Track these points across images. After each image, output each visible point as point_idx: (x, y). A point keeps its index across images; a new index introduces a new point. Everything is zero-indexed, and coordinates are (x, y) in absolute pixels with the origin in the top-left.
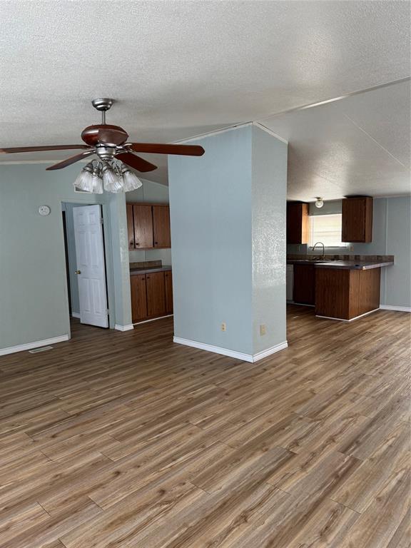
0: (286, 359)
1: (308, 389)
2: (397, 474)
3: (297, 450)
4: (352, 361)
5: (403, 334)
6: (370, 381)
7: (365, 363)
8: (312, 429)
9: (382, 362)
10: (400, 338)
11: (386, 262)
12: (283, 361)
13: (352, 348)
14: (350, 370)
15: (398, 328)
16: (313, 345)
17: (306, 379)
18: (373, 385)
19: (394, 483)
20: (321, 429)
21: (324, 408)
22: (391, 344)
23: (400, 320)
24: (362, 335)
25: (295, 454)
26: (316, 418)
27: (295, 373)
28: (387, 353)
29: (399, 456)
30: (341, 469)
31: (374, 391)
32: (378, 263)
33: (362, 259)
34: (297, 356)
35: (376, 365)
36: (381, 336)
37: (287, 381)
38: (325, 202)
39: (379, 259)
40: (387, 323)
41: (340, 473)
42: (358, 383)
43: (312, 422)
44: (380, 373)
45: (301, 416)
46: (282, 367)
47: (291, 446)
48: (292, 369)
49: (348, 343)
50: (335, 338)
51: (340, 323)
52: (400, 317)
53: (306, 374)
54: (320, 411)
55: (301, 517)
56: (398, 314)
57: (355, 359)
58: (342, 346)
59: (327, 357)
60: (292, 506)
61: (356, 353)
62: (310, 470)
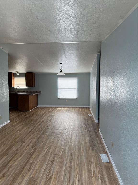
0: (10, 126)
1: (19, 134)
2: (46, 149)
3: (18, 152)
4: (31, 123)
5: (45, 113)
6: (37, 127)
7: (35, 122)
8: (22, 144)
9: (40, 121)
10: (44, 114)
11: (39, 92)
12: (9, 127)
13: (31, 119)
14: (31, 125)
15: (43, 111)
16: (18, 120)
17: (18, 131)
18: (38, 128)
19: (46, 151)
20: (25, 144)
21: (25, 138)
22: (42, 116)
23: (44, 109)
24: (34, 115)
25: (17, 153)
26: (23, 141)
27: (14, 130)
28: (41, 119)
29: (46, 144)
30: (32, 152)
31: (38, 130)
32: (37, 93)
33: (32, 92)
34: (14, 125)
35: (38, 123)
36: (39, 114)
37: (11, 133)
38: (20, 73)
39: (37, 92)
40: (40, 110)
41: (31, 154)
42: (34, 129)
43: (21, 142)
44: (40, 124)
45: (18, 142)
46: (9, 129)
47: (16, 151)
48: (12, 129)
49: (29, 118)
50: (25, 117)
51: (26, 112)
52: (44, 108)
53: (17, 129)
54: (24, 139)
55: (22, 169)
56: (43, 108)
57: (32, 122)
58: (28, 119)
59: (23, 123)
60: (19, 167)
61: (32, 120)
62: (23, 156)
